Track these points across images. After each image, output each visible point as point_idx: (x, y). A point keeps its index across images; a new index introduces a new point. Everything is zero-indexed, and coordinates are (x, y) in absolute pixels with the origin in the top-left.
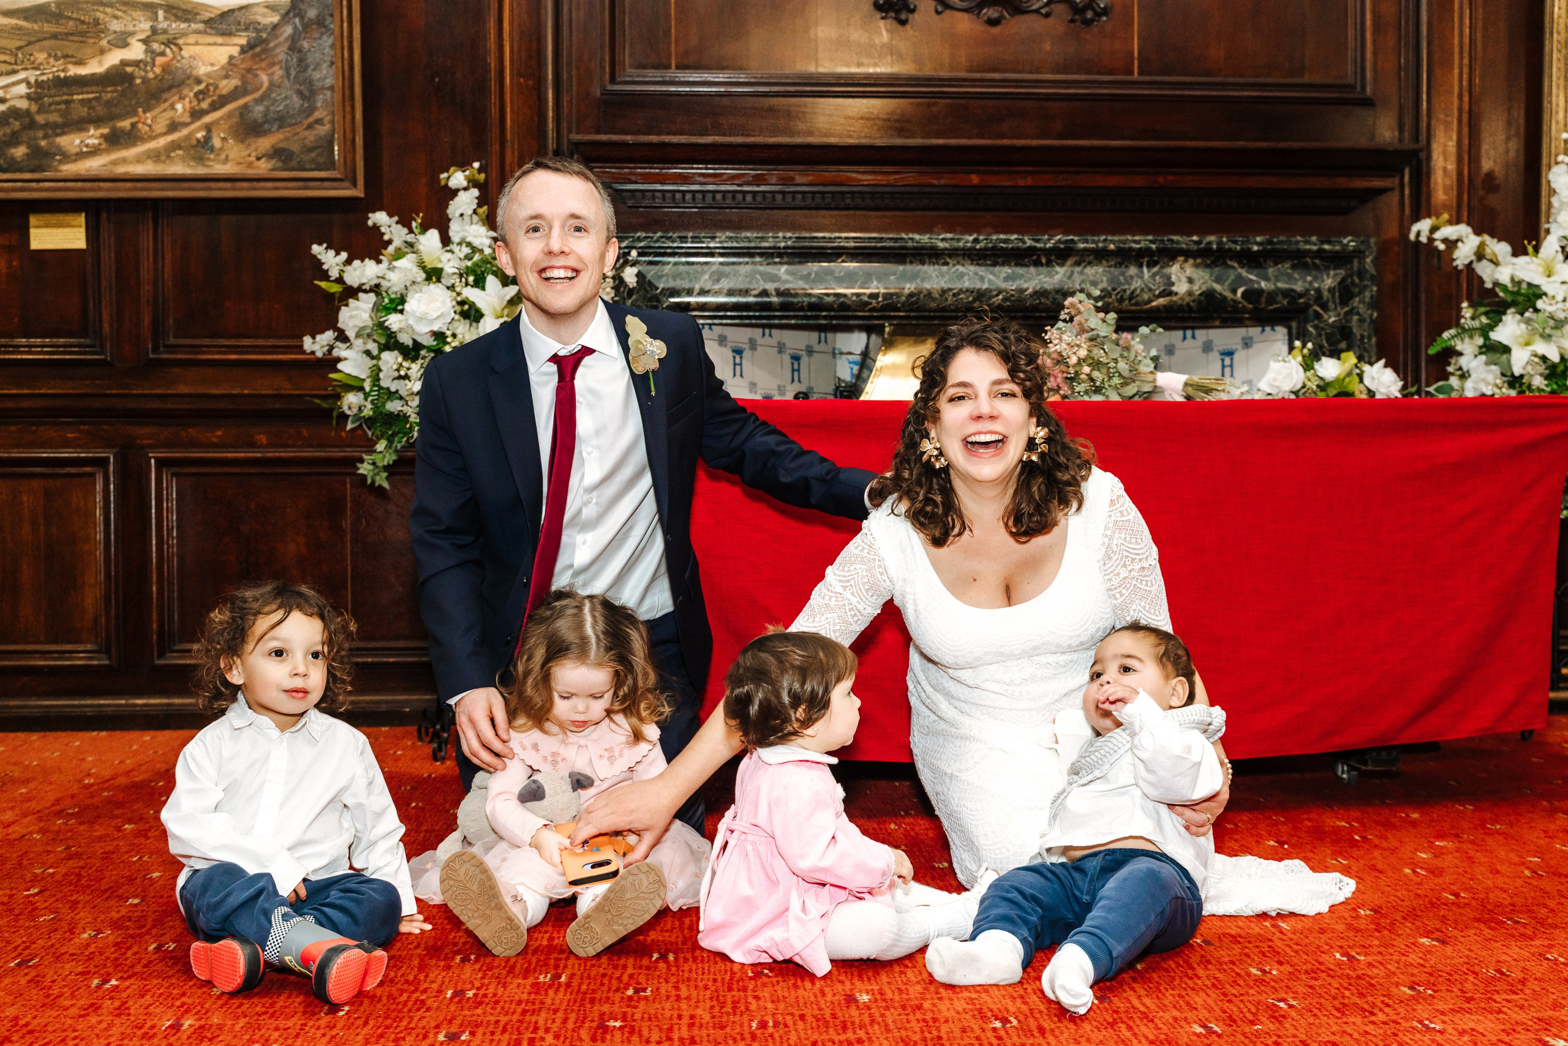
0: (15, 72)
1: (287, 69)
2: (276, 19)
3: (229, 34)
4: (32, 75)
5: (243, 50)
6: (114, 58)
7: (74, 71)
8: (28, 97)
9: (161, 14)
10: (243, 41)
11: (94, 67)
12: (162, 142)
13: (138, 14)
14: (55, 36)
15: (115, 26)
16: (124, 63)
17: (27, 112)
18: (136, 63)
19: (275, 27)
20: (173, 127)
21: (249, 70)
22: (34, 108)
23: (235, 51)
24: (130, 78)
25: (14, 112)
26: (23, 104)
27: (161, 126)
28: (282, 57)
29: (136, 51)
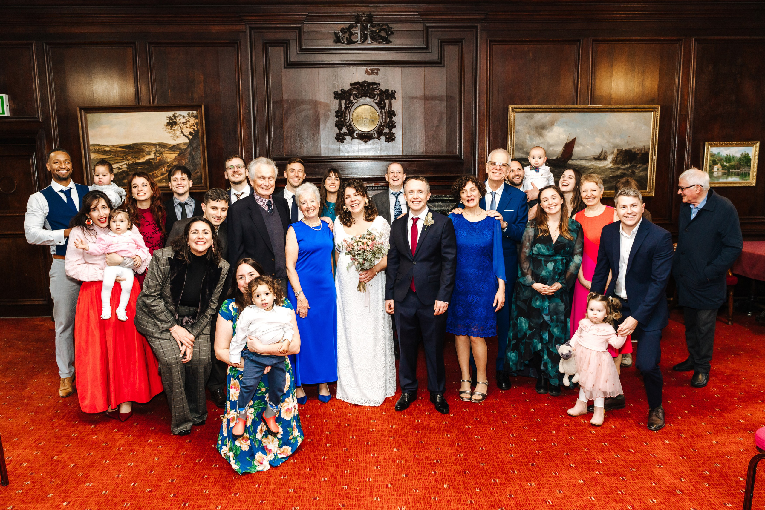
0: (123, 162)
1: (189, 160)
2: (186, 147)
3: (175, 151)
4: (127, 162)
5: (178, 155)
6: (147, 158)
7: (137, 161)
8: (127, 168)
9: (158, 146)
10: (178, 153)
11: (142, 160)
12: (160, 178)
13: (152, 147)
14: (132, 153)
15: (147, 150)
16: (150, 159)
17: (127, 171)
18: (152, 159)
19: (186, 149)
20: (162, 174)
21: (180, 160)
22: (128, 170)
23: (176, 155)
24: (151, 162)
25: (124, 171)
26: (126, 170)
27: (159, 174)
28: (188, 156)
29: (152, 156)
